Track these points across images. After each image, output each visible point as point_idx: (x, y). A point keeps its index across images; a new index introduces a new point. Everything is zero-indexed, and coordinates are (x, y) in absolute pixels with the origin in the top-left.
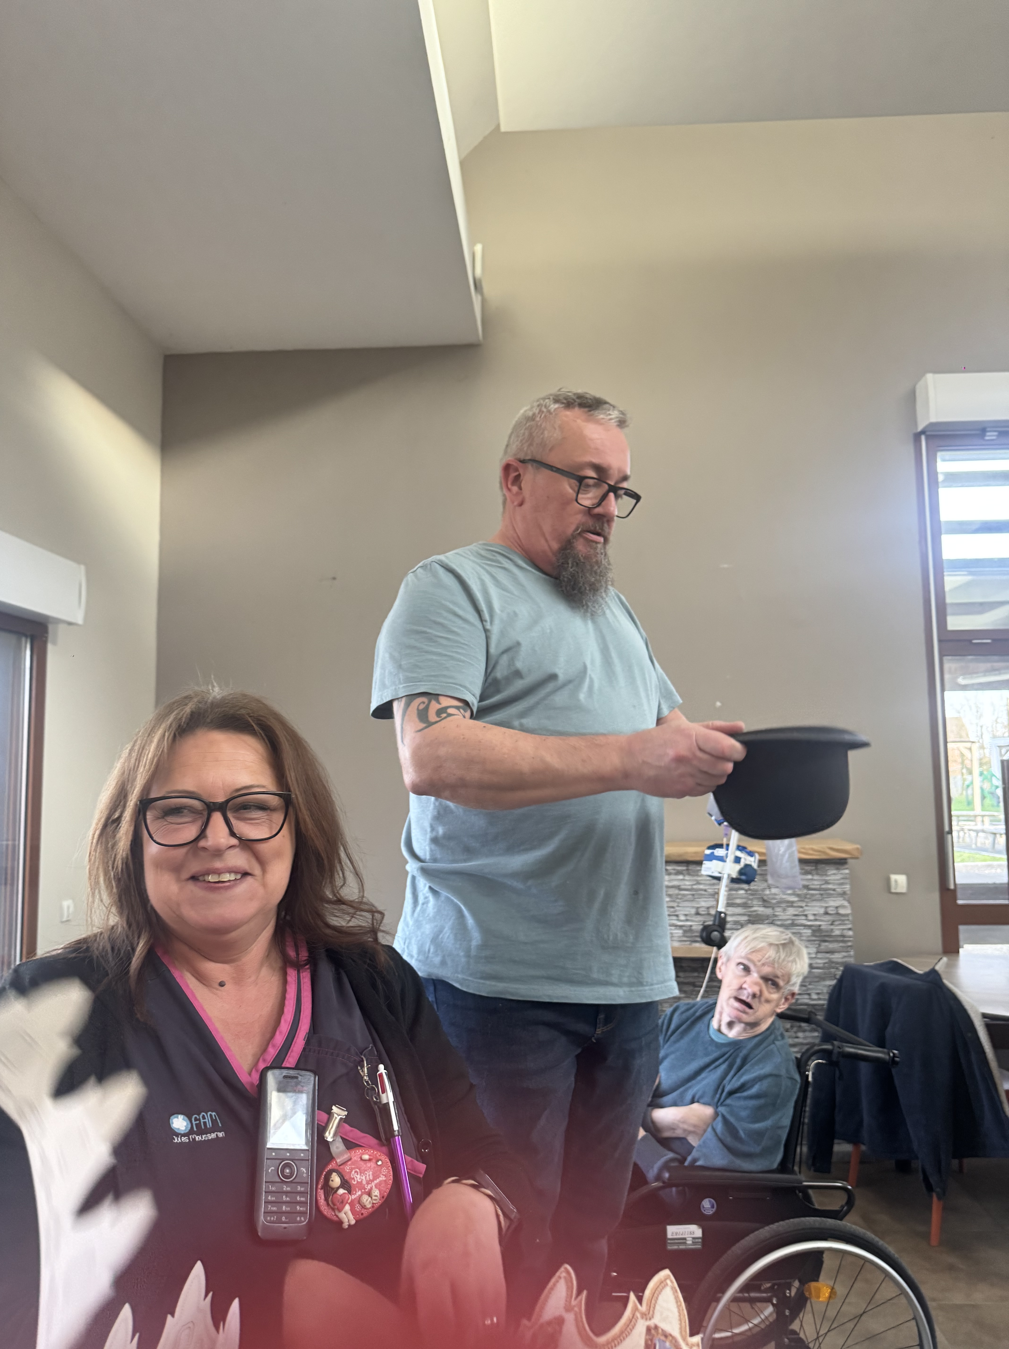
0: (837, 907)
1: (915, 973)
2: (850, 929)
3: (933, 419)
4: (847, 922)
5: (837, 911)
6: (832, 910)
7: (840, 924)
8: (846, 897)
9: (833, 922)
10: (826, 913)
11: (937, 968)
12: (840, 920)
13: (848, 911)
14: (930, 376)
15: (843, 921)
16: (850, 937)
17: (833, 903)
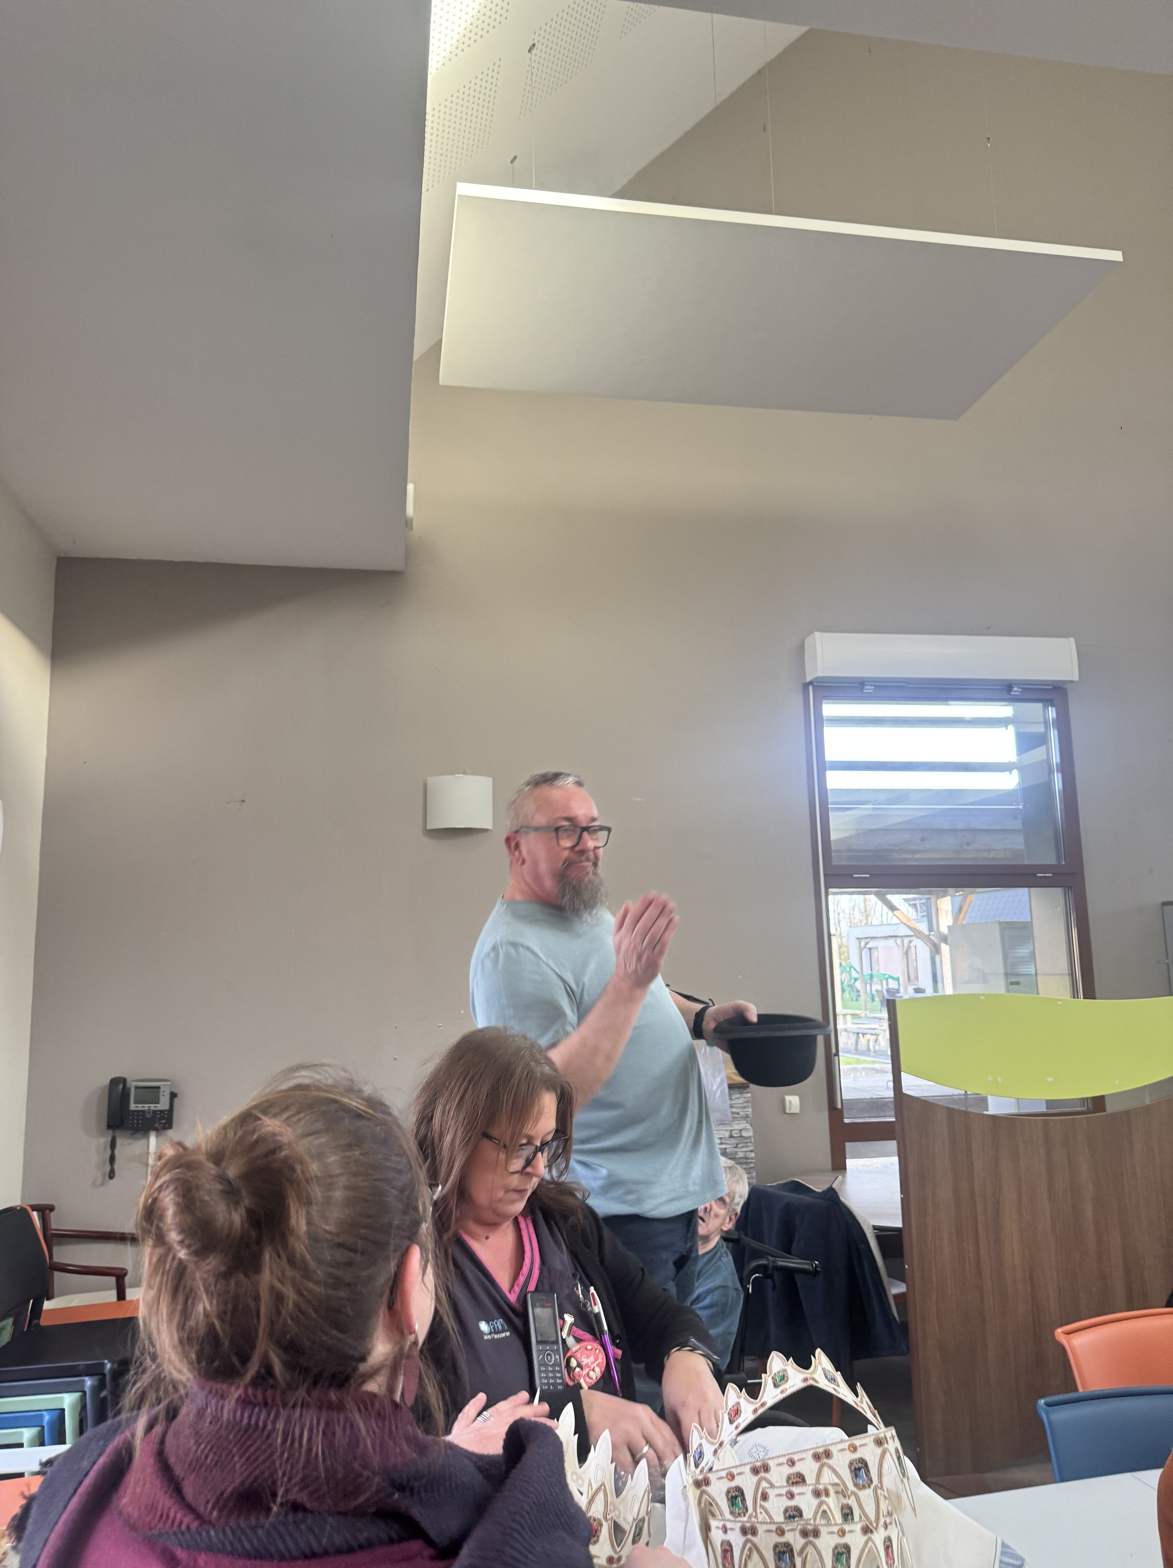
0: (741, 1130)
1: (815, 1192)
2: (752, 1151)
3: (820, 673)
4: (749, 1144)
5: (741, 1134)
6: (737, 1134)
7: (743, 1147)
8: (748, 1120)
9: (737, 1145)
10: (731, 1136)
11: (834, 1186)
12: (743, 1143)
13: (751, 1134)
14: (817, 634)
15: (746, 1143)
16: (752, 1158)
17: (737, 1126)
